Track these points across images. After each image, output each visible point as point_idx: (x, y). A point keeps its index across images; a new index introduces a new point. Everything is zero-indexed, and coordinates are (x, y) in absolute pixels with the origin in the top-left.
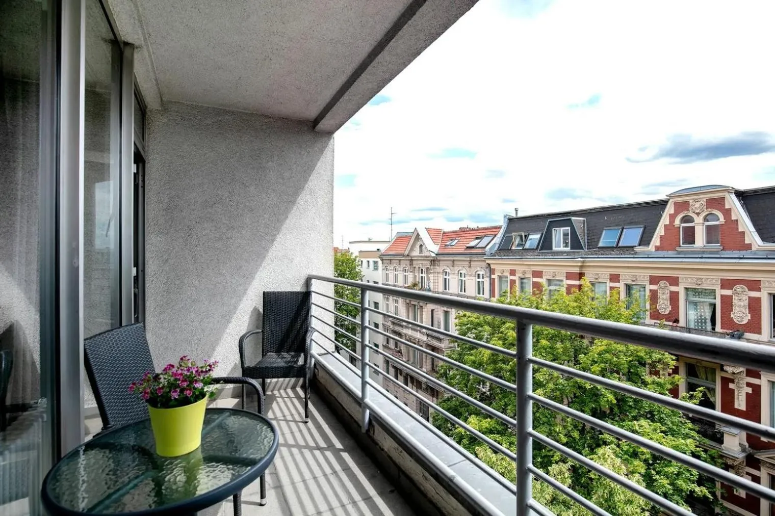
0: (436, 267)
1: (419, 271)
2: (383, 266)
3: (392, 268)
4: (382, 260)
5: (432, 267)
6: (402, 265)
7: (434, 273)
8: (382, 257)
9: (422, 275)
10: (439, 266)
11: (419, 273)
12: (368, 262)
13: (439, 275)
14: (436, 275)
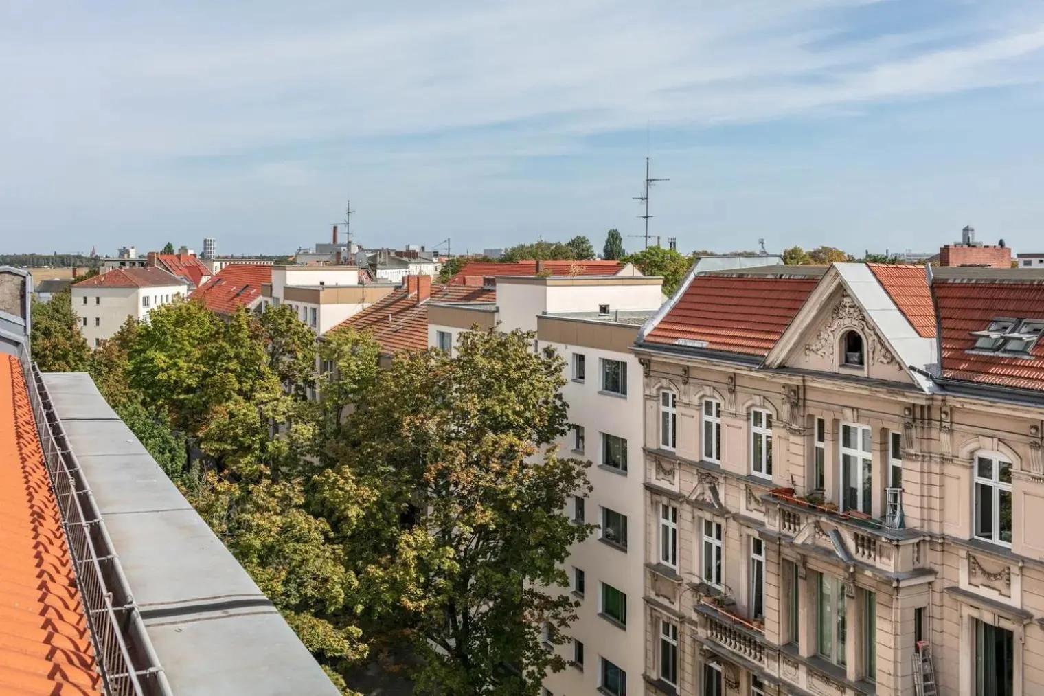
0: (934, 433)
1: (835, 433)
2: (646, 386)
3: (695, 401)
4: (646, 364)
5: (914, 433)
6: (741, 396)
7: (927, 456)
8: (646, 349)
9: (848, 451)
10: (950, 431)
11: (835, 440)
12: (580, 359)
13: (950, 469)
14: (936, 468)
